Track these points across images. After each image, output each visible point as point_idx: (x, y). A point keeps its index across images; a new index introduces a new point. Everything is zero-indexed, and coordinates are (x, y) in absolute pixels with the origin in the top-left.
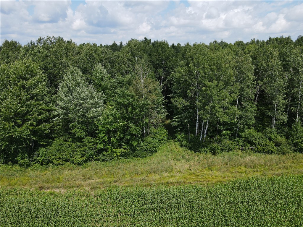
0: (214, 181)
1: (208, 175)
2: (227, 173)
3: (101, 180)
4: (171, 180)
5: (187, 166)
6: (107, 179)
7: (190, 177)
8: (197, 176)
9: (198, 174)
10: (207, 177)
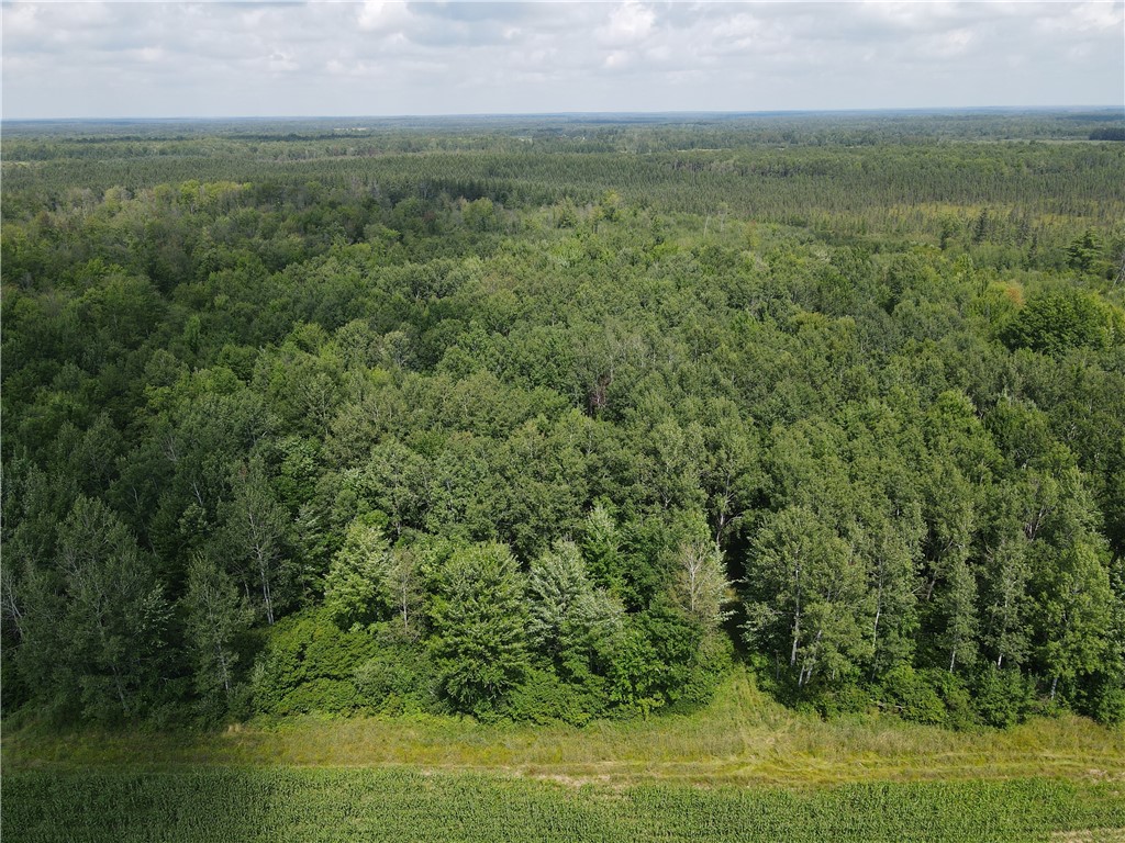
0: (816, 780)
1: (807, 766)
2: (841, 765)
3: (624, 763)
4: (741, 772)
5: (770, 741)
6: (633, 762)
7: (774, 767)
8: (787, 766)
9: (789, 761)
10: (804, 769)
